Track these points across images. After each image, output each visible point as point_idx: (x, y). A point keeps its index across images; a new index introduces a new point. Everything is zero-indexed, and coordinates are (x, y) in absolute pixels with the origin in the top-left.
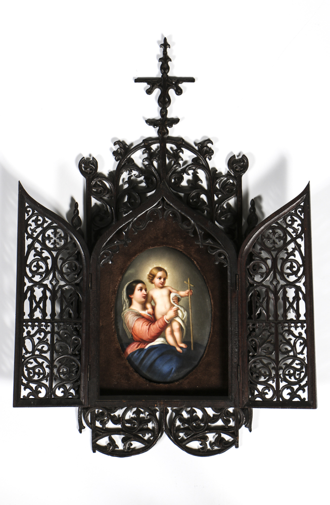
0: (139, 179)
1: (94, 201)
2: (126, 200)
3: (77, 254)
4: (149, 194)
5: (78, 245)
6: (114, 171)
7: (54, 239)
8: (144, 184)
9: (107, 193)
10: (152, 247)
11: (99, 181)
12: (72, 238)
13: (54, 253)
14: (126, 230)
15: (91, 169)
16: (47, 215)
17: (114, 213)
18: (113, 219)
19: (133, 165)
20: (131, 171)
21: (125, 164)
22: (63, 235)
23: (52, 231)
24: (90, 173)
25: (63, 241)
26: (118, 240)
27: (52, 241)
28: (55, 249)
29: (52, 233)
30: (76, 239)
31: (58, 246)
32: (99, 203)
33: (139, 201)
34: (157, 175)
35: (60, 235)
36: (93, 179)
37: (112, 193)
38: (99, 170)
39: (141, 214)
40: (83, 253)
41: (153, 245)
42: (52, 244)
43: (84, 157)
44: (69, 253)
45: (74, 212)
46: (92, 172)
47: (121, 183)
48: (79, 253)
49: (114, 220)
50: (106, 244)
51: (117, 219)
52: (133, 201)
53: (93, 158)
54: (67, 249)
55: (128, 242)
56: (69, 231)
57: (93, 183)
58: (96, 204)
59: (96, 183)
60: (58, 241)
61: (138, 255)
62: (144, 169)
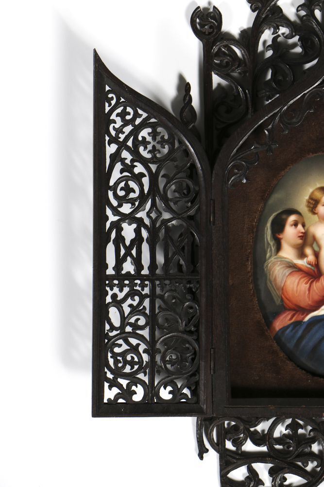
0: (291, 41)
1: (216, 80)
2: (269, 76)
3: (189, 168)
4: (308, 66)
5: (191, 153)
6: (249, 29)
7: (153, 143)
8: (298, 50)
9: (238, 67)
10: (313, 153)
11: (225, 46)
12: (181, 142)
13: (153, 167)
14: (270, 127)
15: (211, 27)
16: (140, 104)
17: (249, 99)
18: (247, 108)
19: (280, 18)
20: (277, 28)
21: (267, 16)
22: (166, 137)
23: (150, 130)
24: (210, 34)
25: (166, 146)
26: (258, 143)
27: (150, 147)
28: (154, 160)
29: (149, 134)
30: (188, 144)
31: (158, 155)
32: (224, 82)
33: (290, 78)
34: (320, 33)
35: (163, 137)
36: (214, 44)
37: (246, 65)
38: (225, 28)
39: (295, 100)
40: (199, 165)
41: (315, 151)
42: (149, 152)
43: (199, 7)
44: (176, 167)
45: (184, 99)
46: (213, 31)
47: (260, 48)
48: (193, 166)
49: (250, 111)
50: (237, 151)
51: (255, 110)
52: (281, 78)
53: (214, 7)
54: (173, 160)
55: (273, 147)
56: (177, 131)
57: (215, 49)
58: (219, 85)
59: (220, 49)
60: (158, 147)
61: (290, 169)
62: (298, 24)
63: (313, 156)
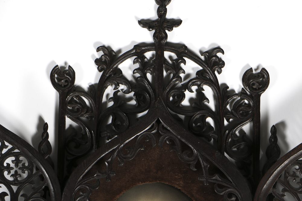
0: (128, 95)
1: (68, 122)
2: (110, 121)
3: (43, 190)
4: (140, 115)
5: (46, 177)
6: (95, 84)
7: (15, 169)
8: (133, 102)
9: (86, 113)
10: (142, 182)
11: (77, 97)
12: (38, 169)
13: (15, 188)
14: (110, 160)
15: (66, 81)
16: (7, 137)
17: (94, 138)
18: (92, 145)
19: (120, 77)
20: (117, 85)
21: (110, 76)
22: (27, 165)
23: (13, 158)
24: (65, 86)
25: (26, 172)
26: (99, 172)
27: (12, 172)
28: (15, 182)
29: (13, 161)
30: (44, 171)
31: (19, 179)
32: (74, 124)
33: (126, 123)
34: (151, 91)
35: (24, 164)
36: (68, 94)
37: (92, 112)
38: (77, 82)
39: (130, 140)
40: (52, 188)
41: (143, 181)
42: (12, 176)
43: (57, 66)
44: (33, 188)
45: (43, 135)
46: (68, 85)
47: (104, 99)
48: (47, 188)
49: (94, 147)
50: (83, 177)
51: (98, 147)
52: (119, 123)
53: (70, 66)
54: (31, 183)
55: (112, 175)
56: (35, 160)
57: (69, 98)
58: (71, 126)
59: (72, 98)
60: (20, 172)
61: (123, 194)
62: (134, 83)
63: (142, 184)
